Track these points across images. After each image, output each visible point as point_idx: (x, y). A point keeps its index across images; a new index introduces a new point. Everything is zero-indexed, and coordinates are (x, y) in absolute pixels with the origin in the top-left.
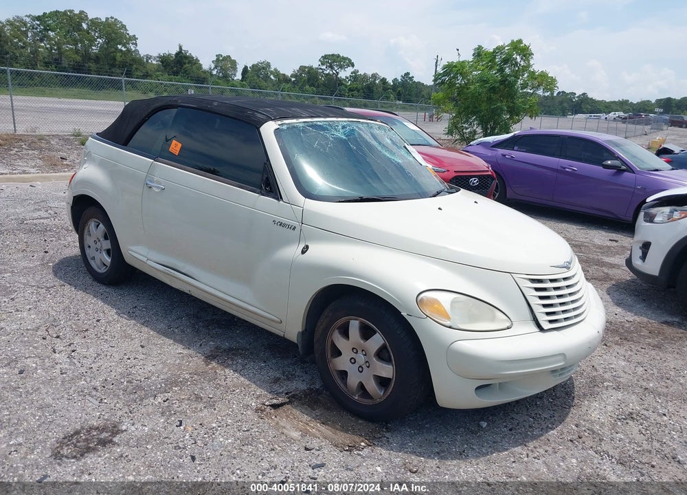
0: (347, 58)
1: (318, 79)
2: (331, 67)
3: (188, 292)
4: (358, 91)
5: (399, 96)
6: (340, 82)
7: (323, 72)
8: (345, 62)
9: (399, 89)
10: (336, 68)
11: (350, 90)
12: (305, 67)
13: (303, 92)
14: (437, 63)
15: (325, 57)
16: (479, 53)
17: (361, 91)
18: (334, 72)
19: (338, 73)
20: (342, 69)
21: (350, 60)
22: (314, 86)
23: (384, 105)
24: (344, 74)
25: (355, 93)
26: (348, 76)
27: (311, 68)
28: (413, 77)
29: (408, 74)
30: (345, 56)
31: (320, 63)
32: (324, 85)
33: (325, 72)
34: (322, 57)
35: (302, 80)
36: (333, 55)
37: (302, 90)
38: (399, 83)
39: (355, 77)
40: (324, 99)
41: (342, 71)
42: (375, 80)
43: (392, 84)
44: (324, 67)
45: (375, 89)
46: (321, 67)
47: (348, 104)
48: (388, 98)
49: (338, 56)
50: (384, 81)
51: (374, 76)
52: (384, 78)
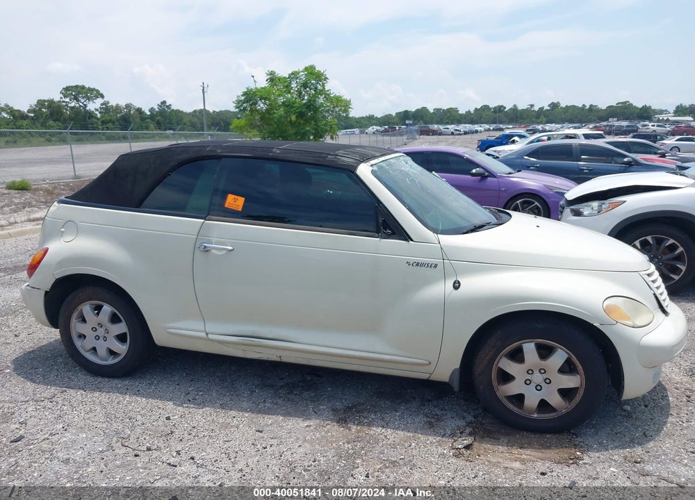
0: (94, 89)
1: (62, 114)
2: (76, 99)
3: (278, 359)
4: (113, 123)
5: (159, 125)
6: (90, 115)
7: (67, 105)
8: (93, 94)
9: (157, 118)
10: (82, 101)
11: (104, 122)
12: (45, 101)
13: (46, 127)
14: (203, 90)
15: (67, 89)
16: (273, 79)
17: (117, 123)
18: (81, 104)
19: (86, 106)
20: (89, 100)
21: (98, 91)
22: (58, 121)
23: (144, 136)
24: (94, 106)
25: (110, 125)
26: (98, 107)
27: (51, 102)
28: (170, 105)
29: (164, 102)
30: (92, 87)
31: (62, 96)
32: (71, 119)
33: (70, 105)
34: (64, 89)
35: (44, 116)
36: (77, 87)
37: (44, 125)
38: (156, 112)
39: (106, 109)
40: (75, 134)
41: (91, 102)
42: (130, 111)
43: (148, 113)
44: (67, 100)
45: (131, 119)
46: (64, 99)
47: (104, 137)
48: (147, 128)
49: (83, 87)
50: (139, 111)
51: (128, 106)
52: (139, 108)
